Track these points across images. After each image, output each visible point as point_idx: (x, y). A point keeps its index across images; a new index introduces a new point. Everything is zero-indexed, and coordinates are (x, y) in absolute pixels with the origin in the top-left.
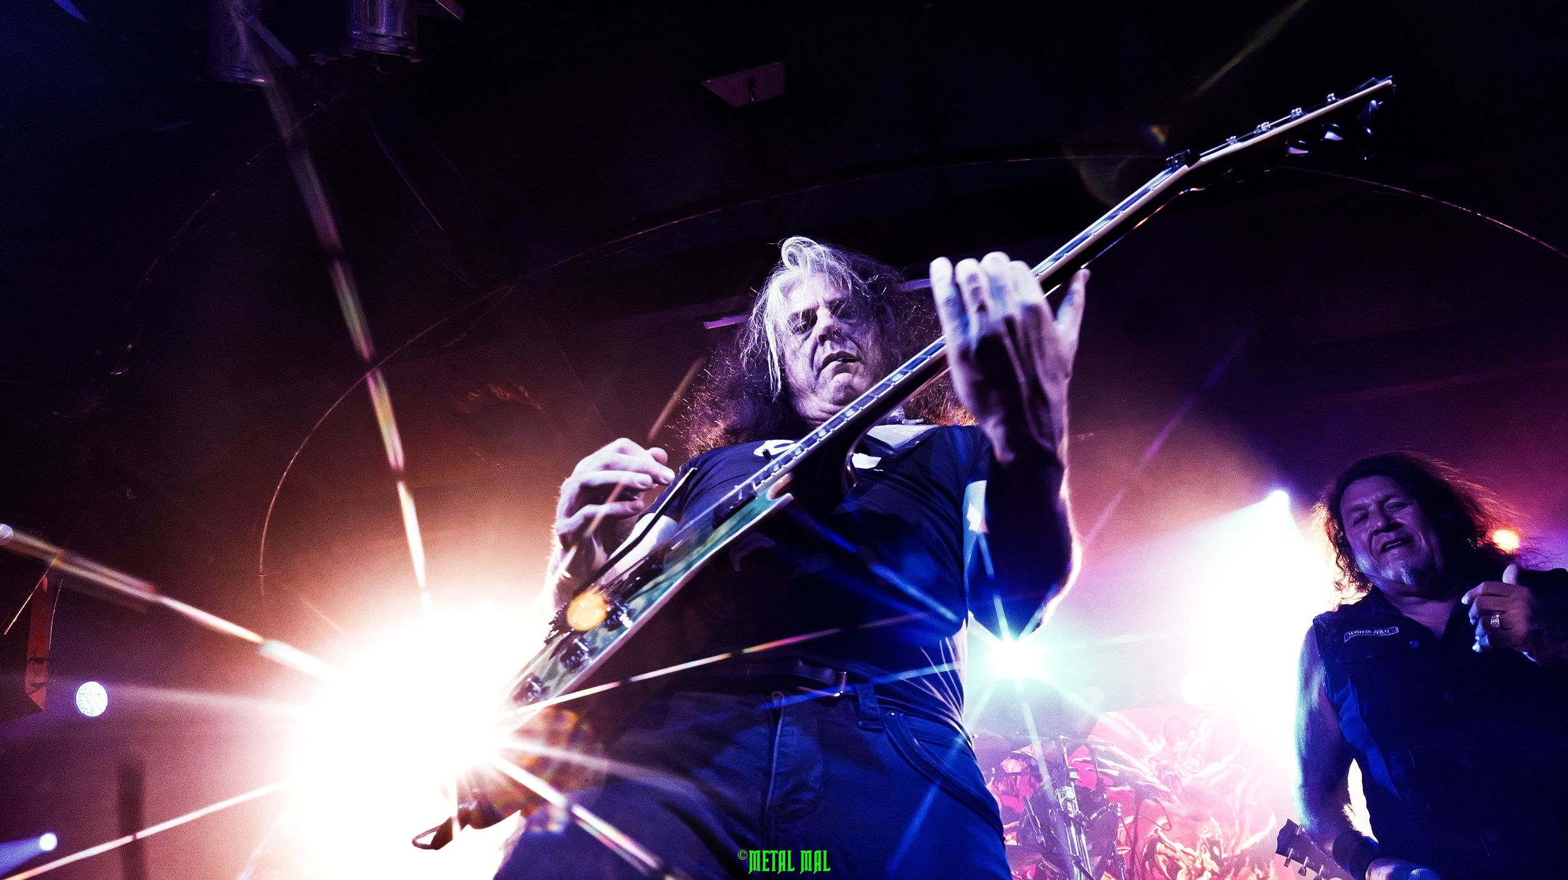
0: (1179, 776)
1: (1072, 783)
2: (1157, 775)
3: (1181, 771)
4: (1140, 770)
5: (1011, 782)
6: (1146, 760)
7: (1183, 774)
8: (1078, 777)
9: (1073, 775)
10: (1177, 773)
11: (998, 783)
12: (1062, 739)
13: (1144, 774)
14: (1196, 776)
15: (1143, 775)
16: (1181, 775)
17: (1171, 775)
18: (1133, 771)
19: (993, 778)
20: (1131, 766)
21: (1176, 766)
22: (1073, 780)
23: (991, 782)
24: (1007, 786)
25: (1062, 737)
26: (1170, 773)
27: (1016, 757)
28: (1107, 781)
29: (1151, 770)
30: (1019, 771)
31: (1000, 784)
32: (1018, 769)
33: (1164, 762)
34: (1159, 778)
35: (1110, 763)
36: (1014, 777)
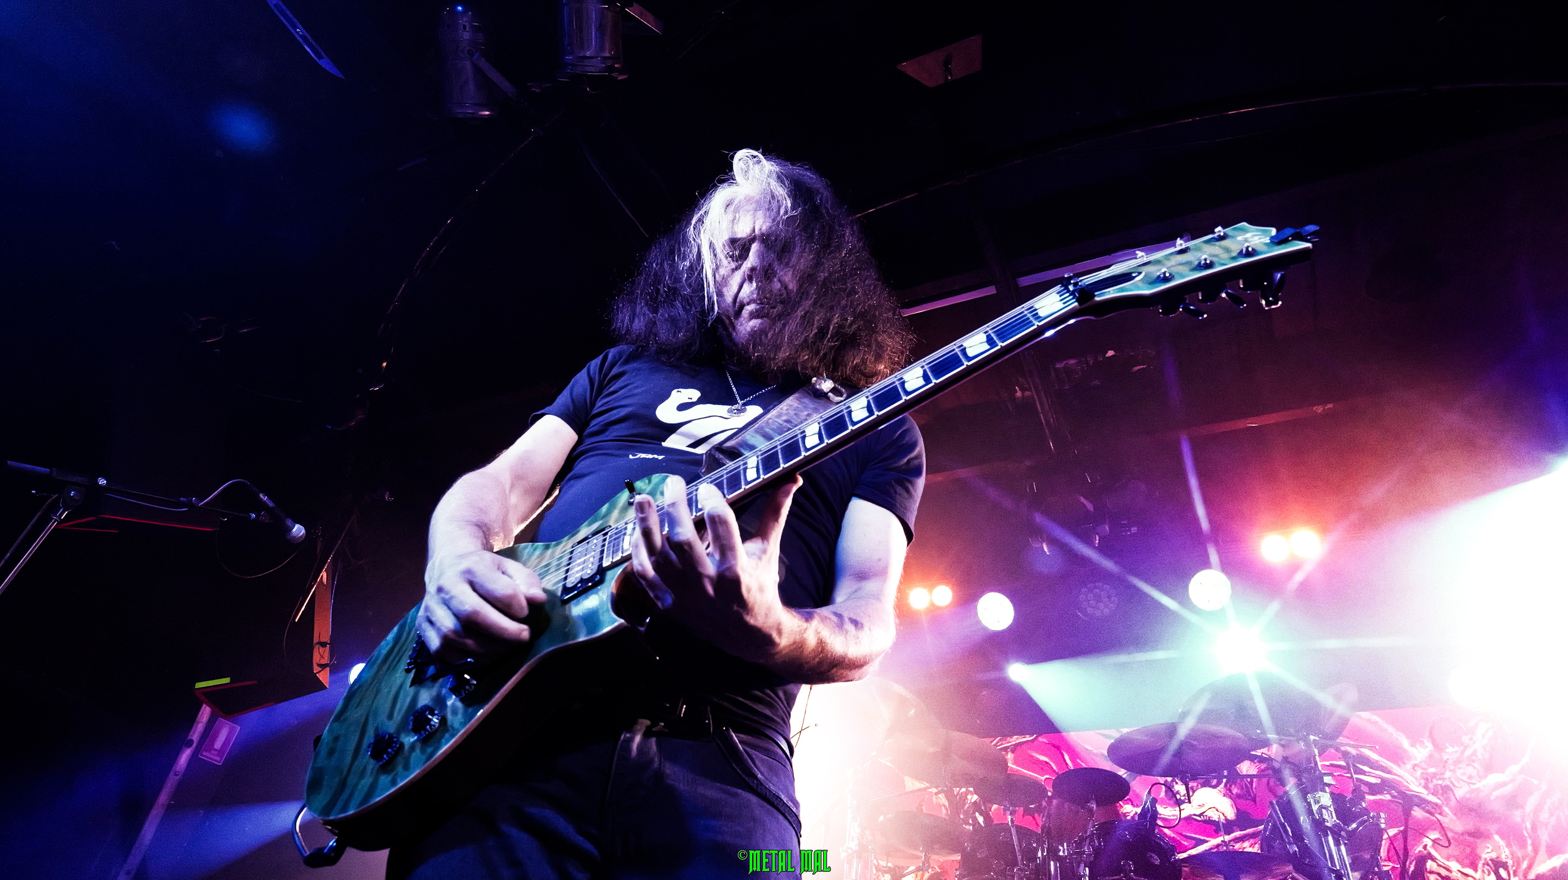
0: (1451, 786)
1: (1327, 788)
2: (1423, 784)
3: (1453, 780)
4: (1403, 778)
5: (1246, 785)
6: (1409, 766)
7: (1456, 783)
8: (1333, 783)
9: (1327, 779)
10: (1448, 783)
11: (1231, 786)
12: (1312, 739)
13: (1407, 782)
14: (1473, 787)
15: (1405, 784)
16: (1454, 786)
17: (1441, 785)
18: (1394, 779)
19: (1224, 780)
20: (1389, 772)
21: (1448, 774)
22: (1329, 785)
23: (1223, 784)
24: (1242, 789)
25: (1312, 737)
26: (1440, 782)
27: (1253, 759)
28: (1364, 788)
29: (1416, 779)
30: (1255, 773)
31: (1233, 786)
32: (1253, 771)
33: (1432, 770)
34: (1426, 787)
35: (1366, 768)
36: (1249, 780)
